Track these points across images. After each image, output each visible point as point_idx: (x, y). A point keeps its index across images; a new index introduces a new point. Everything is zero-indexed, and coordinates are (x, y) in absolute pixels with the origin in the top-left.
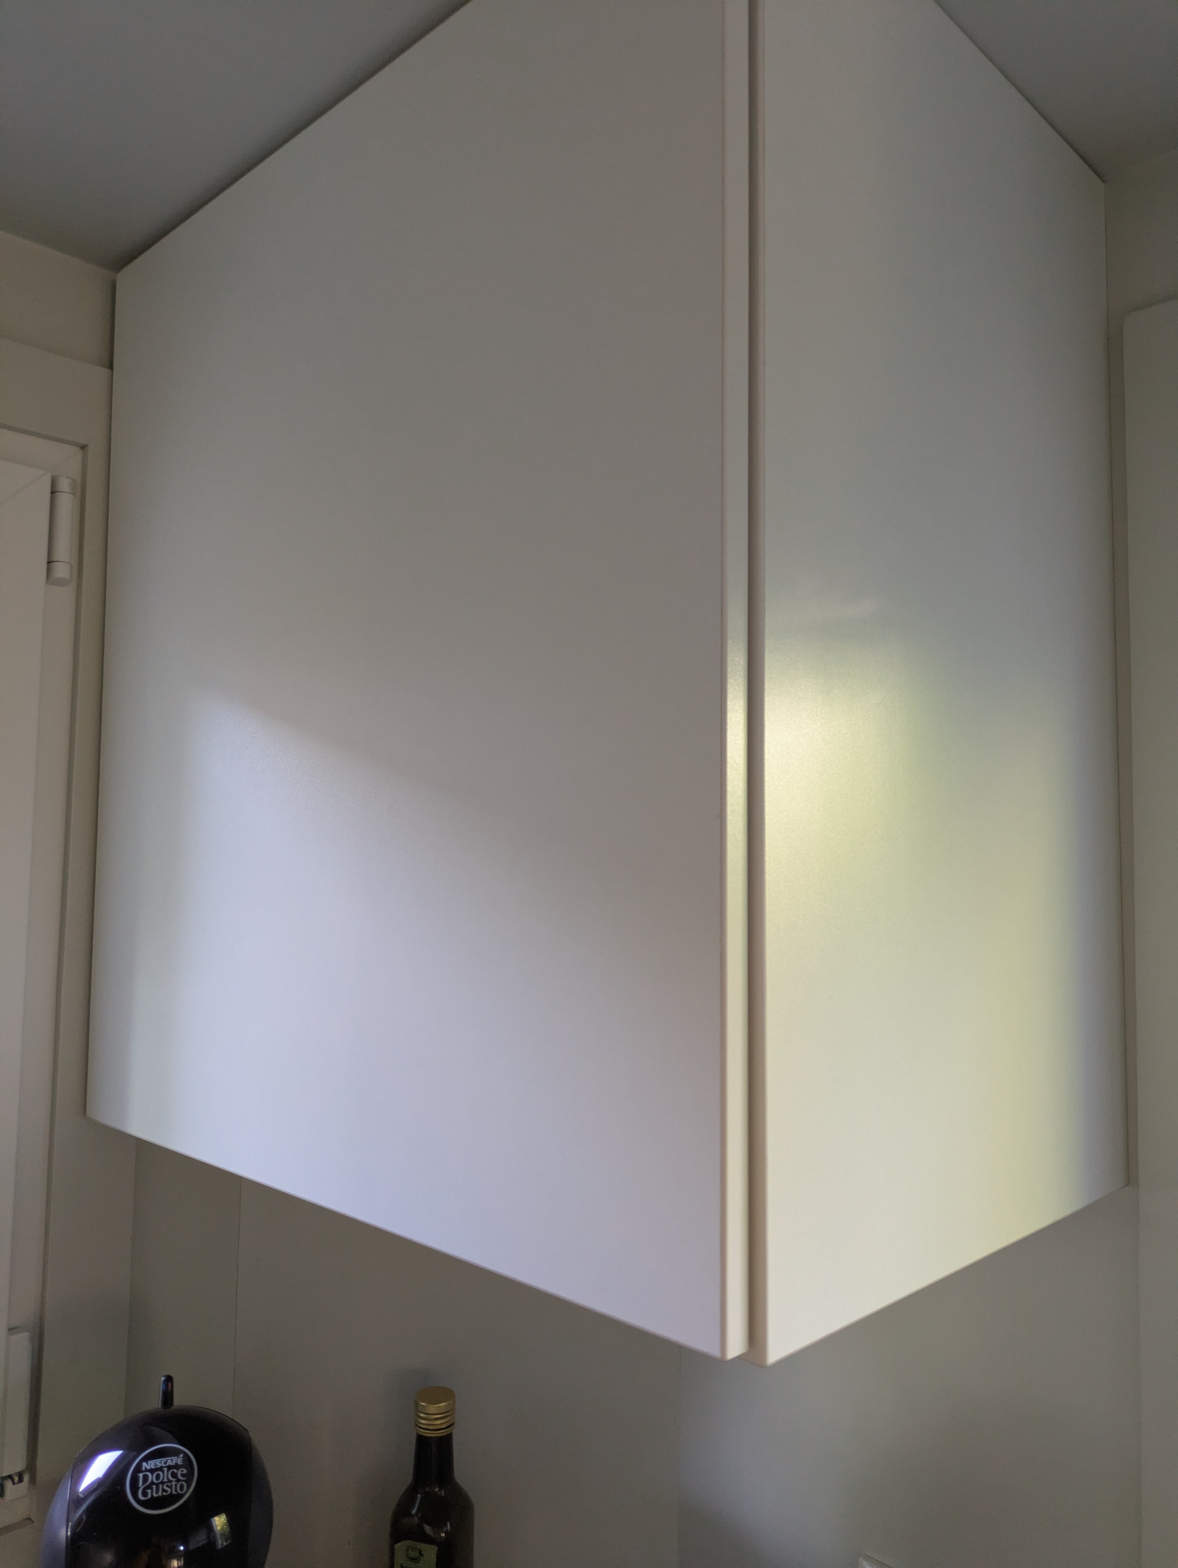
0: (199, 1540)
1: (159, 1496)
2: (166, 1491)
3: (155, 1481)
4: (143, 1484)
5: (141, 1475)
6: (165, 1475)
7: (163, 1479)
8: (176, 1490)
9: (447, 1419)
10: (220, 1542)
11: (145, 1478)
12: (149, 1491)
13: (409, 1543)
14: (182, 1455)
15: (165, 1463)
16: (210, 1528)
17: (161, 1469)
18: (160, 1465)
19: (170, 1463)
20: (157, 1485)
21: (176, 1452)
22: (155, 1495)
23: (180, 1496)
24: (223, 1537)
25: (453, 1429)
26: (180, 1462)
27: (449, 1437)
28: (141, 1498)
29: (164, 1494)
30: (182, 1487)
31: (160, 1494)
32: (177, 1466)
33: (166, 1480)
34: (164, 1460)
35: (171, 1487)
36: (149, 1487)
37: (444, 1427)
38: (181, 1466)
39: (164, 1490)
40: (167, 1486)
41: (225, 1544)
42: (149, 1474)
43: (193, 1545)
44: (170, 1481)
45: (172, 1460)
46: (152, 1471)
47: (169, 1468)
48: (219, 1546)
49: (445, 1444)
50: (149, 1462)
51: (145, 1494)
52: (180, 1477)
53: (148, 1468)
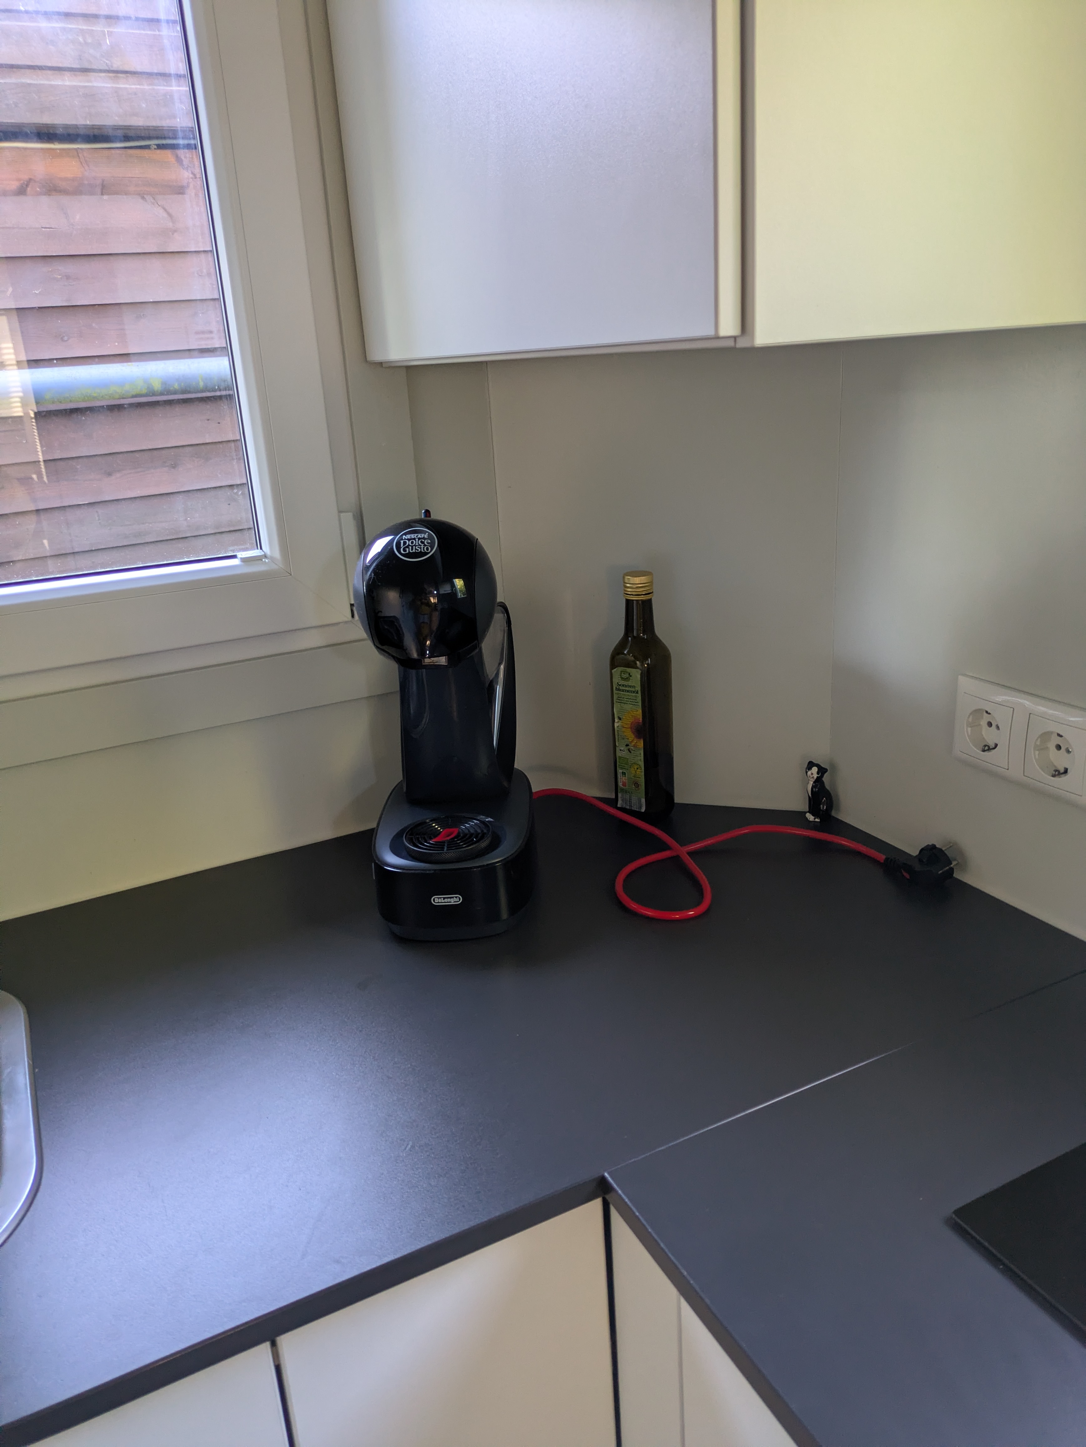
0: (446, 589)
1: (413, 552)
2: (418, 550)
3: (410, 544)
4: (403, 546)
5: (402, 542)
6: (417, 542)
7: (416, 544)
8: (424, 550)
9: (648, 588)
10: (460, 594)
11: (405, 543)
12: (407, 549)
13: (620, 669)
14: (427, 534)
15: (416, 536)
16: (453, 585)
17: (414, 539)
18: (413, 537)
19: (419, 536)
20: (412, 547)
21: (425, 532)
22: (411, 551)
23: (426, 554)
24: (462, 593)
25: (653, 596)
26: (426, 536)
27: (649, 602)
28: (402, 552)
29: (416, 551)
30: (427, 549)
31: (414, 551)
32: (424, 538)
33: (417, 544)
34: (416, 535)
35: (421, 548)
36: (408, 547)
37: (644, 593)
38: (426, 539)
39: (416, 549)
40: (418, 547)
41: (462, 596)
42: (407, 541)
43: (442, 592)
44: (420, 545)
45: (421, 535)
46: (409, 540)
47: (419, 539)
48: (459, 597)
49: (647, 606)
50: (407, 536)
51: (404, 550)
52: (426, 543)
53: (406, 538)
